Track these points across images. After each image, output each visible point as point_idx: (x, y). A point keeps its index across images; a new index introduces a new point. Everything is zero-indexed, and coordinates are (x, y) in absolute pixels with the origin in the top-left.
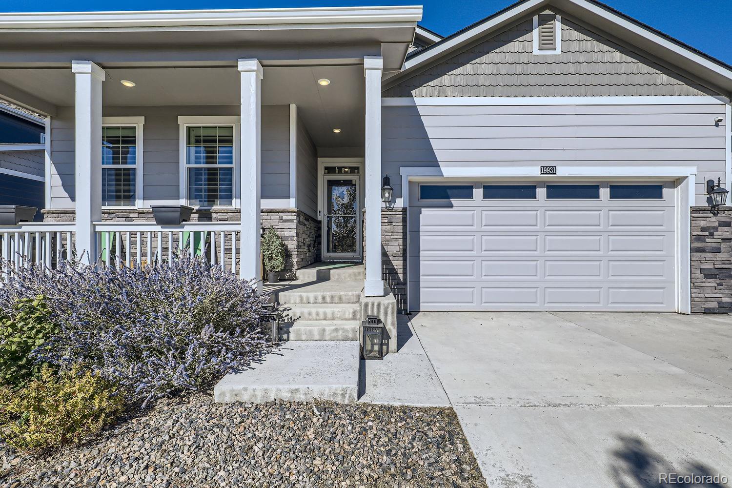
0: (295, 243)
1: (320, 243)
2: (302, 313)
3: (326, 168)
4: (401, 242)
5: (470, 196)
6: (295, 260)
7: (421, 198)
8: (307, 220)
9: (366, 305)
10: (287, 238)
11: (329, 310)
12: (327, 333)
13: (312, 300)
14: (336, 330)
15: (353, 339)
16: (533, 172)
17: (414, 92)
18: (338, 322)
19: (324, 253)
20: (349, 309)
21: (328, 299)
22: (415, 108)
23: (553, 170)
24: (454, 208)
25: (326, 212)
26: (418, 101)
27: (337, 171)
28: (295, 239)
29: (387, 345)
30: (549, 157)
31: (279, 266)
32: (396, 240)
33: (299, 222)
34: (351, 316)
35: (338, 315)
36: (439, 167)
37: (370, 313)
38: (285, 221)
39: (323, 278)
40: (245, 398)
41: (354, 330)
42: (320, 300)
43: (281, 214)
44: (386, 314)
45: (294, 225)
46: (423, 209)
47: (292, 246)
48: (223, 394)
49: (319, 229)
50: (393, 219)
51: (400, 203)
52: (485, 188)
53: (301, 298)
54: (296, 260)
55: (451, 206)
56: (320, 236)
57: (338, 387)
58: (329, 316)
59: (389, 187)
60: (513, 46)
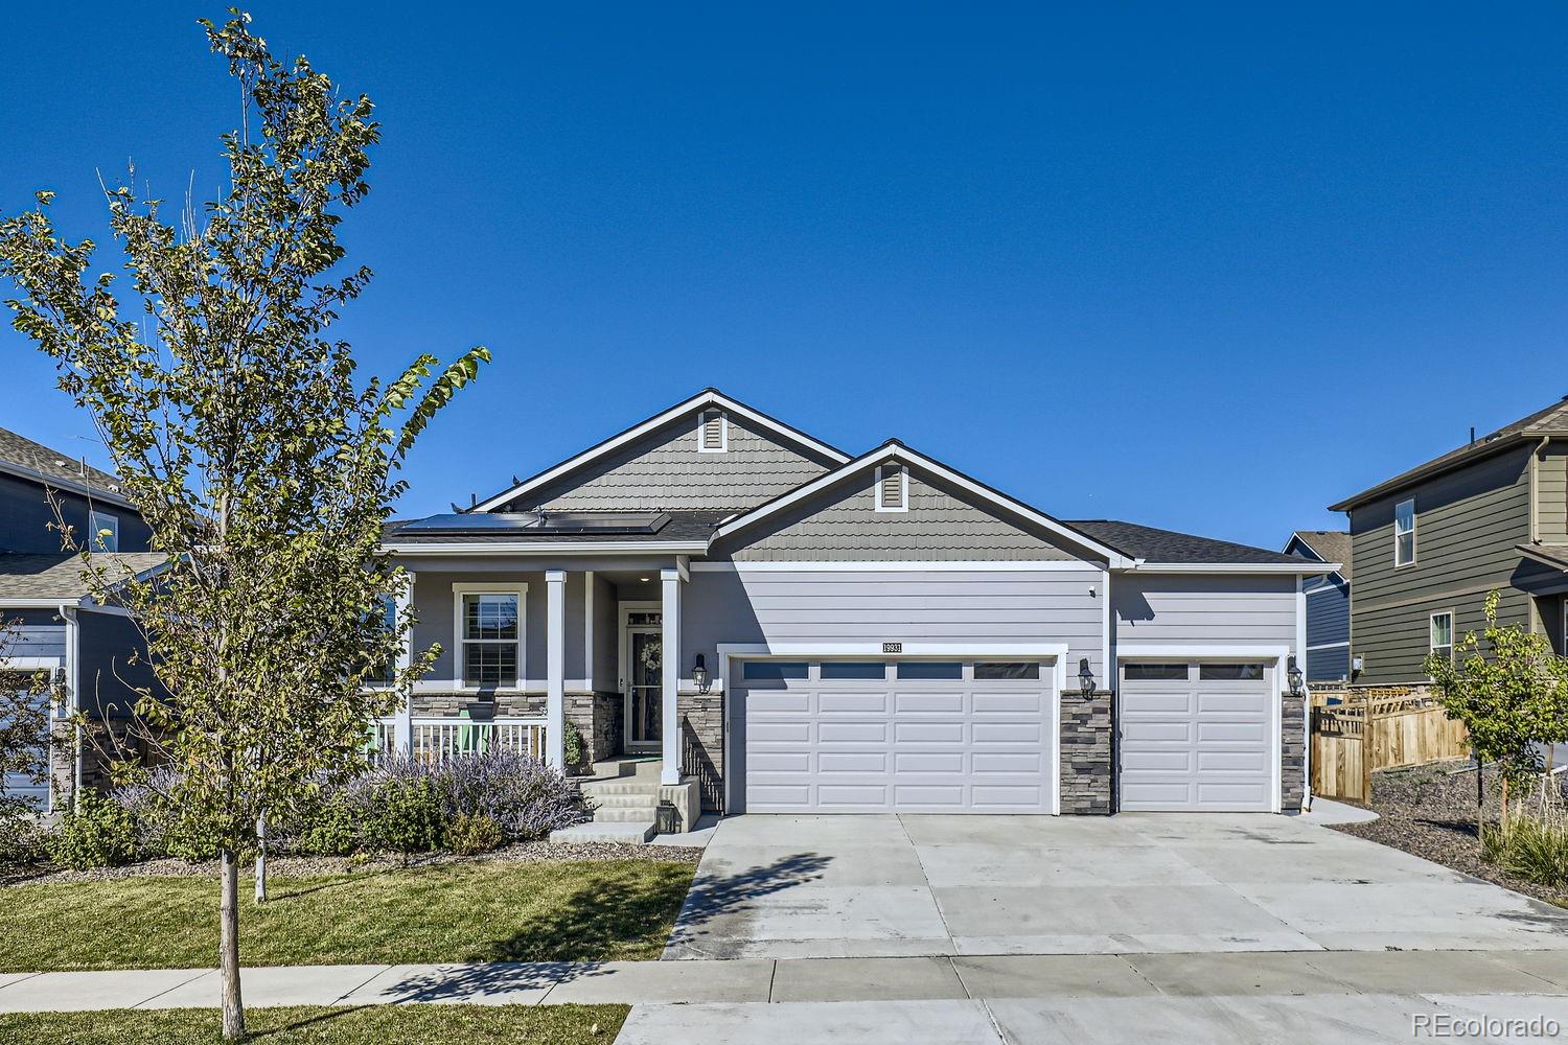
0: (592, 731)
1: (621, 727)
2: (604, 801)
3: (631, 615)
4: (719, 731)
5: (805, 675)
6: (591, 751)
7: (745, 678)
8: (604, 699)
9: (661, 792)
10: (581, 726)
11: (628, 798)
12: (626, 816)
13: (612, 791)
14: (635, 813)
15: (649, 821)
16: (874, 649)
17: (733, 556)
18: (637, 809)
19: (628, 740)
20: (647, 798)
21: (628, 790)
22: (735, 574)
23: (898, 647)
24: (788, 690)
25: (631, 680)
26: (740, 566)
27: (648, 619)
28: (591, 727)
29: (680, 826)
30: (893, 633)
31: (573, 759)
32: (712, 728)
33: (595, 706)
34: (649, 803)
35: (638, 802)
36: (766, 642)
37: (664, 799)
38: (579, 706)
39: (626, 772)
40: (570, 841)
41: (650, 812)
42: (620, 790)
43: (574, 698)
44: (679, 798)
45: (590, 711)
46: (749, 691)
47: (588, 735)
48: (555, 838)
49: (622, 705)
50: (708, 705)
51: (718, 685)
52: (823, 665)
53: (602, 789)
54: (593, 751)
55: (785, 687)
56: (621, 716)
57: (631, 833)
58: (629, 804)
59: (701, 669)
60: (851, 502)
